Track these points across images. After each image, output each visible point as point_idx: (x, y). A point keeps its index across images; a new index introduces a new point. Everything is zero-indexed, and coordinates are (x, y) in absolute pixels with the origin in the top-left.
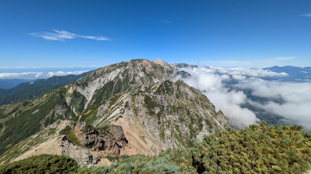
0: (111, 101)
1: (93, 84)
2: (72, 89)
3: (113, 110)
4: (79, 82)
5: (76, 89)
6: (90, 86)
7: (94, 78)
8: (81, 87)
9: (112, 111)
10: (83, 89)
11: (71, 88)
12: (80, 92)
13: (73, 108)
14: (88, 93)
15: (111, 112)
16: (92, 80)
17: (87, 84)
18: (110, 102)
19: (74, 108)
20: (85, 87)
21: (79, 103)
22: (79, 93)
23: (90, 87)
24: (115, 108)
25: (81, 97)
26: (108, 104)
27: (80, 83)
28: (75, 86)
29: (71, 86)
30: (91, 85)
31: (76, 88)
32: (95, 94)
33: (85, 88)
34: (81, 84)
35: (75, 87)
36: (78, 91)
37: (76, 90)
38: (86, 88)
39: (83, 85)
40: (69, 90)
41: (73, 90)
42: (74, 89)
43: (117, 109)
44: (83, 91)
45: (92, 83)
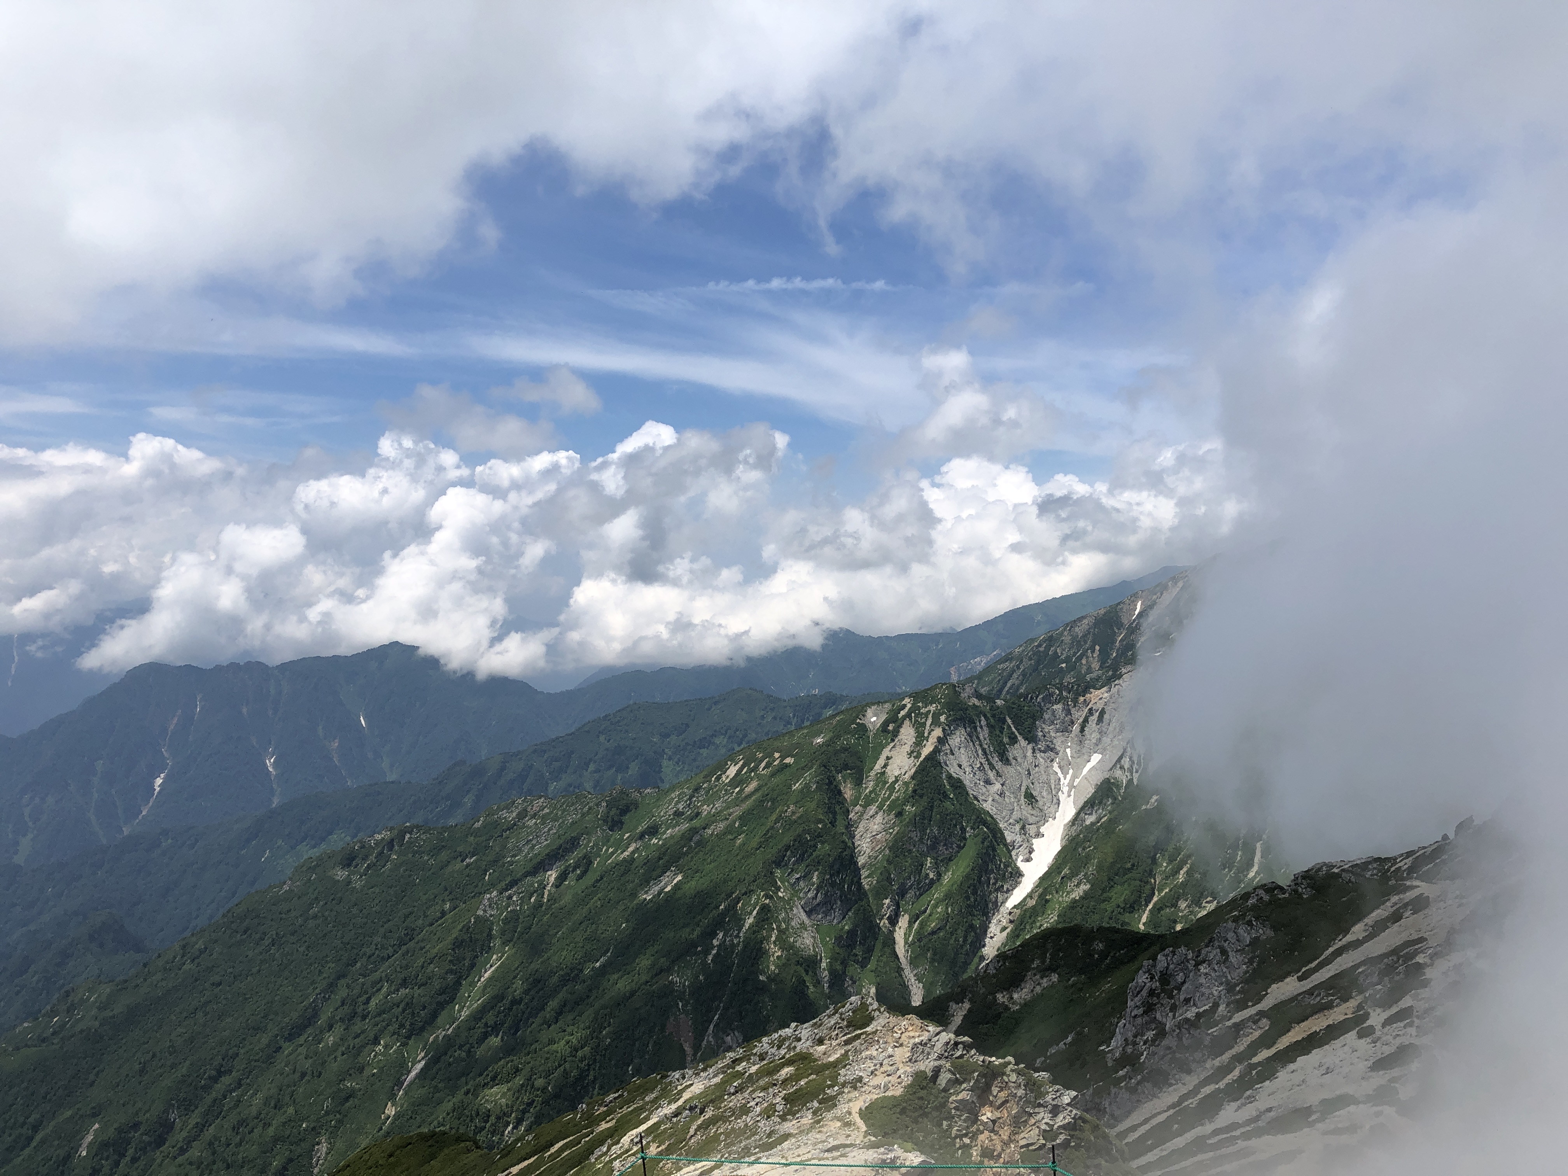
0: (1264, 932)
1: (1086, 721)
2: (907, 748)
3: (1296, 1034)
4: (968, 690)
5: (936, 751)
6: (1058, 743)
7: (1096, 665)
8: (984, 734)
9: (1284, 1042)
10: (995, 760)
11: (907, 733)
12: (968, 780)
13: (893, 921)
14: (1030, 797)
15: (1264, 1054)
16: (1080, 678)
17: (1036, 716)
18: (1255, 942)
19: (903, 922)
20: (1013, 740)
21: (947, 878)
22: (958, 785)
23: (1050, 749)
24: (1317, 1024)
25: (969, 832)
26: (1234, 958)
27: (975, 701)
28: (936, 722)
29: (908, 715)
30: (1065, 730)
31: (941, 741)
32: (1090, 820)
33: (1014, 752)
34: (980, 713)
35: (938, 732)
36: (954, 770)
37: (942, 758)
38: (1021, 750)
39: (997, 724)
40: (886, 752)
41: (914, 753)
42: (927, 749)
43: (1333, 1032)
44: (991, 775)
45: (1079, 715)
